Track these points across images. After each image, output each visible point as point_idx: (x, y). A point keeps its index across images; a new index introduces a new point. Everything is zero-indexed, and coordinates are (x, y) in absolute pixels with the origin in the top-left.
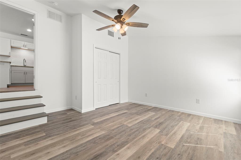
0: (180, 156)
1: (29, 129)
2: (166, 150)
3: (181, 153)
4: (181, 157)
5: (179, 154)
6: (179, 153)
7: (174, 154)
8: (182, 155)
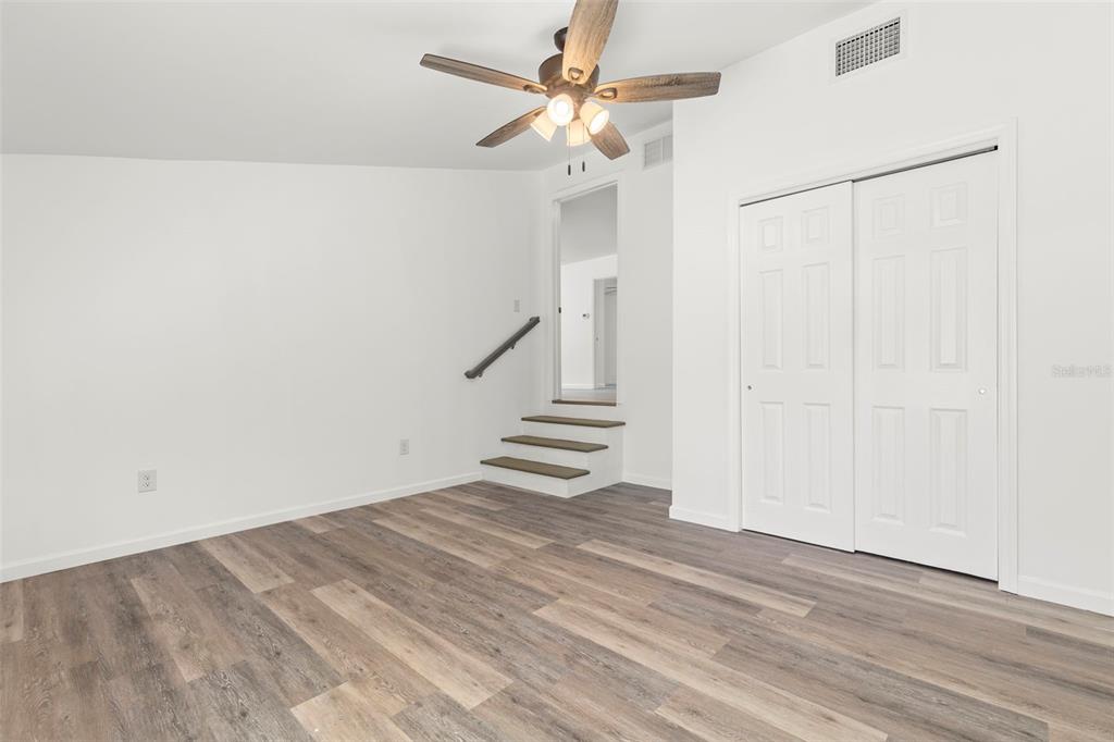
0: (237, 714)
1: (518, 492)
2: (294, 684)
3: (242, 726)
4: (229, 715)
5: (244, 714)
6: (252, 717)
7: (259, 698)
8: (231, 722)
